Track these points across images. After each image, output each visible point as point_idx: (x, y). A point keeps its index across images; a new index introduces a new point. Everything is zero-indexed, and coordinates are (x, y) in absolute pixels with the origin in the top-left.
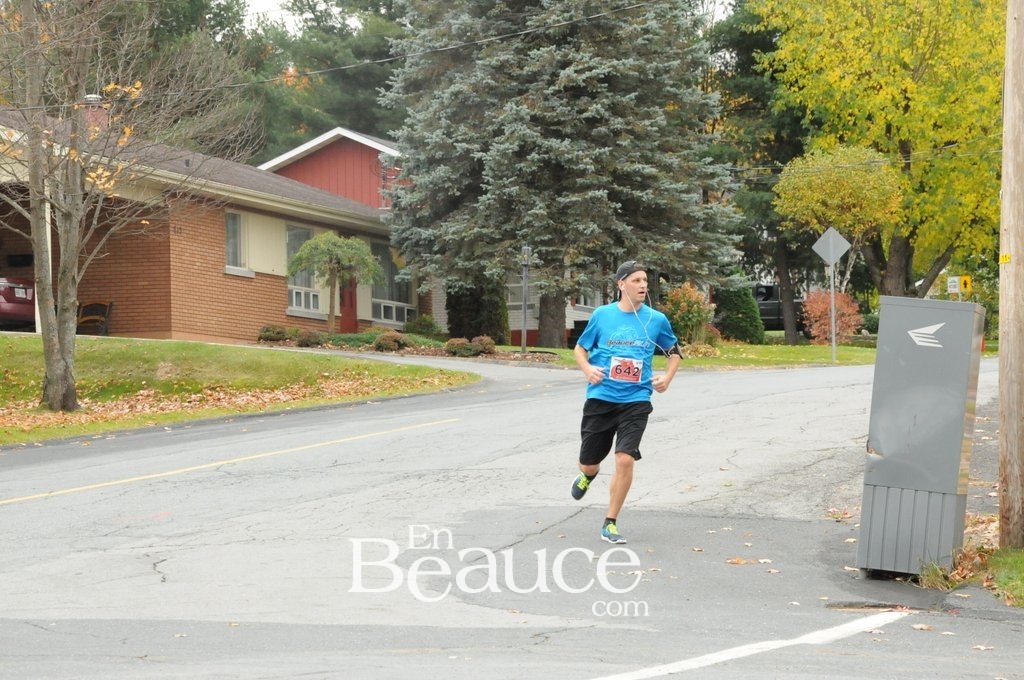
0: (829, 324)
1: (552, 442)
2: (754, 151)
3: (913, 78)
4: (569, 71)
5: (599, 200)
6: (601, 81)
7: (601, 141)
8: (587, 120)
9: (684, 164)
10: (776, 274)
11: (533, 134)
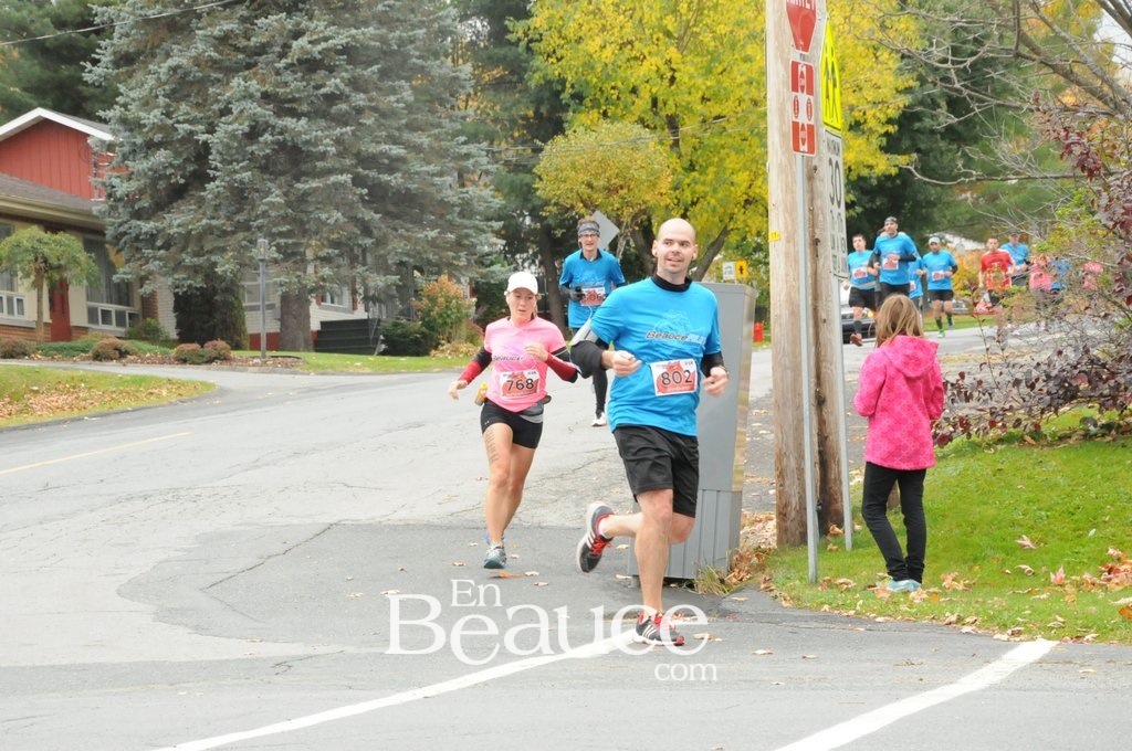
1: (297, 454)
2: (512, 129)
3: (678, 48)
4: (303, 41)
5: (342, 185)
6: (339, 52)
7: (342, 120)
8: (326, 96)
9: (436, 145)
10: (541, 263)
11: (265, 112)
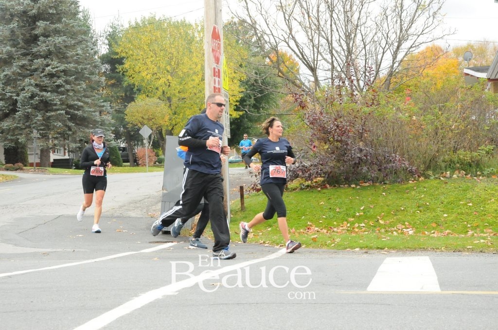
0: (145, 160)
1: (47, 195)
2: (117, 100)
3: (171, 76)
4: (49, 68)
5: (62, 114)
6: (61, 72)
7: (62, 93)
8: (57, 85)
9: (93, 102)
10: (126, 142)
11: (36, 90)
